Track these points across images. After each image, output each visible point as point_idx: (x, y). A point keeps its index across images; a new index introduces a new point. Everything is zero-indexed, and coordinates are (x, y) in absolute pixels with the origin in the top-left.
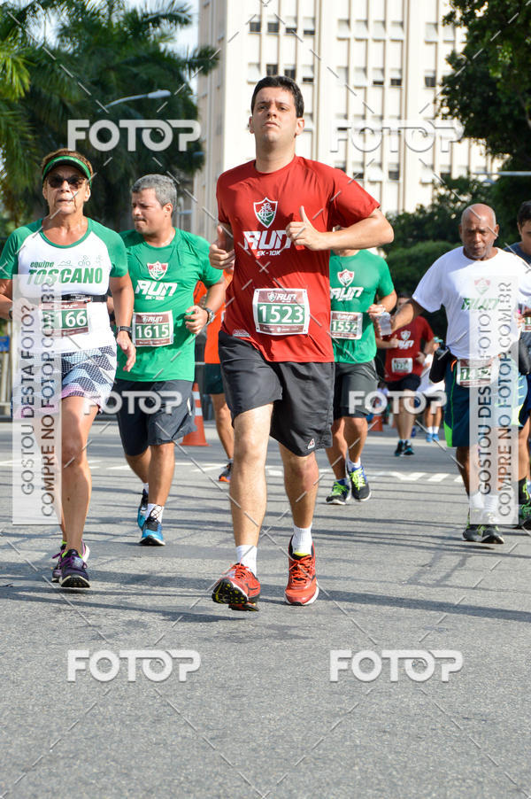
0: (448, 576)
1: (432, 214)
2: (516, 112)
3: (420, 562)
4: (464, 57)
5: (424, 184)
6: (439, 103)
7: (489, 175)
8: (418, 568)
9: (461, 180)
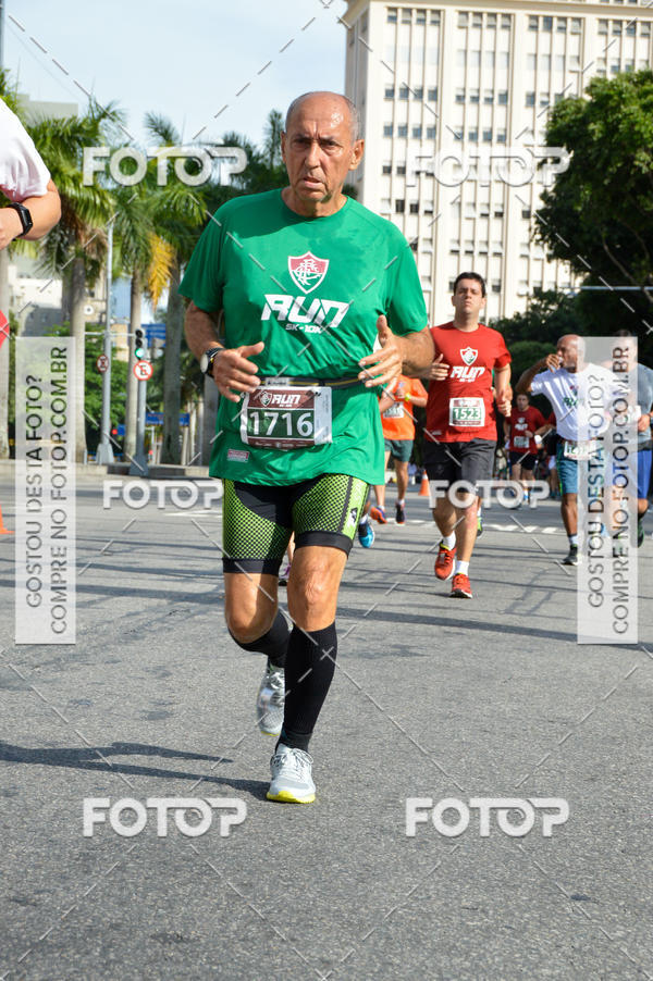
0: (537, 607)
1: (527, 320)
2: (595, 239)
3: (515, 596)
4: (553, 194)
5: (521, 296)
6: (533, 231)
7: (572, 289)
8: (512, 601)
9: (550, 292)
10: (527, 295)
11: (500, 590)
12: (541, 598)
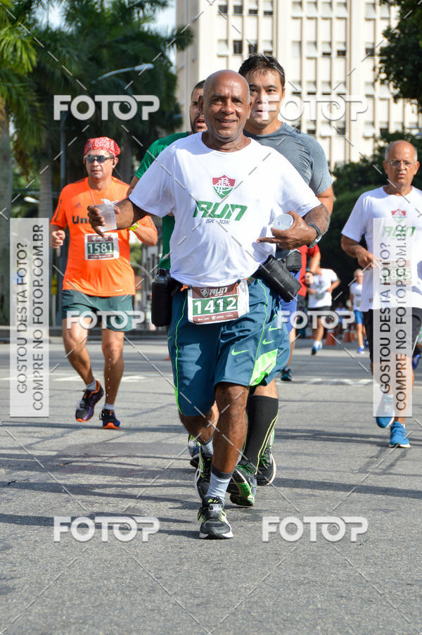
0: (392, 465)
1: (374, 163)
3: (369, 454)
4: (397, 31)
5: (366, 138)
6: (377, 70)
8: (367, 460)
9: (397, 133)
10: (374, 137)
11: (353, 448)
12: (396, 456)
